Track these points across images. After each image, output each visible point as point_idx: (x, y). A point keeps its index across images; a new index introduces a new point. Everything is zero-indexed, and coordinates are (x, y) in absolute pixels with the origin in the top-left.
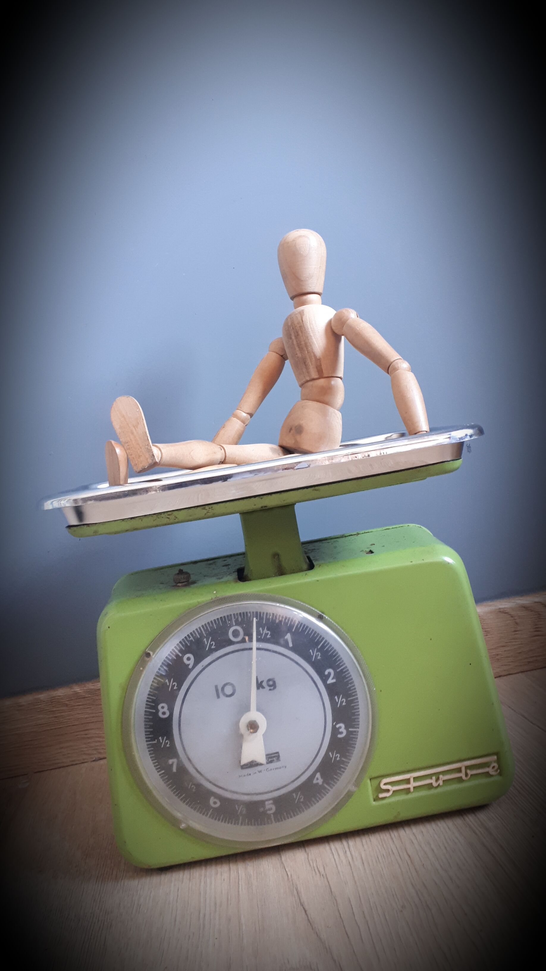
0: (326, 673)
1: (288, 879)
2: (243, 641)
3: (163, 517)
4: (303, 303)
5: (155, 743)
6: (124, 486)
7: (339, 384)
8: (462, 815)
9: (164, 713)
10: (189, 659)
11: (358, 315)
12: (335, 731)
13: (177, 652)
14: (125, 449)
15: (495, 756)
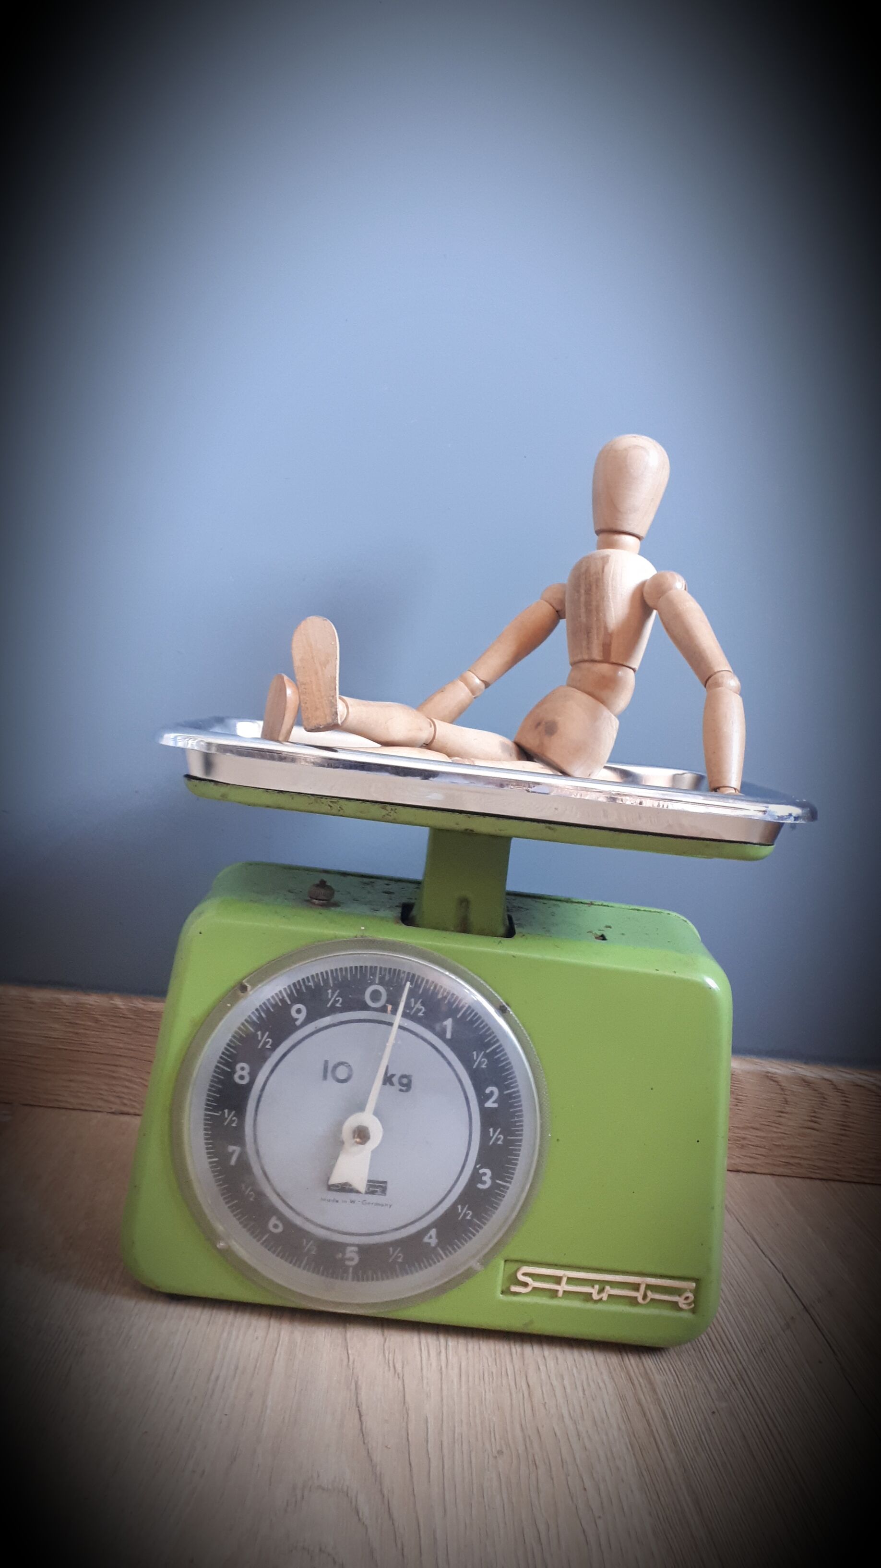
0: (488, 1091)
1: (348, 1365)
2: (383, 1009)
4: (611, 545)
5: (217, 1116)
7: (629, 677)
8: (621, 1352)
9: (242, 1077)
10: (299, 1013)
11: (687, 586)
12: (476, 1177)
13: (285, 995)
14: (299, 692)
15: (693, 1282)
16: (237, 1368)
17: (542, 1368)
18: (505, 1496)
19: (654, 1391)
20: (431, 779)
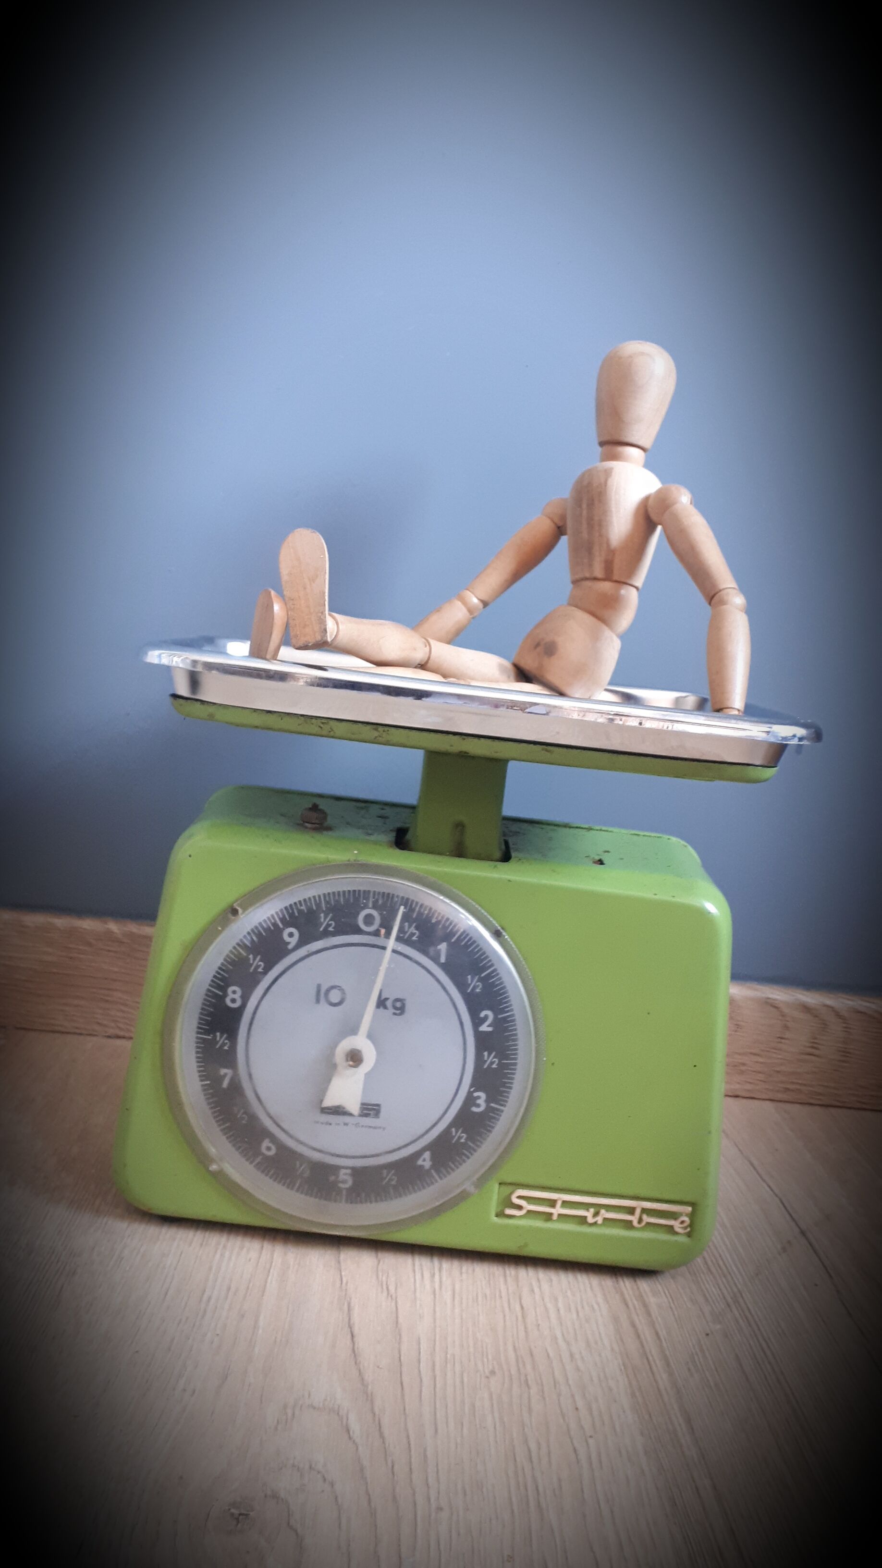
0: (483, 1014)
1: (341, 1287)
2: (376, 933)
3: (313, 724)
4: (615, 457)
5: (208, 1039)
6: (270, 662)
7: (631, 596)
8: (616, 1275)
9: (233, 1001)
10: (291, 937)
11: (692, 500)
12: (470, 1100)
13: (277, 920)
14: (287, 608)
15: (689, 1206)
16: (229, 1289)
17: (536, 1290)
18: (496, 1415)
19: (649, 1314)
20: (423, 699)
